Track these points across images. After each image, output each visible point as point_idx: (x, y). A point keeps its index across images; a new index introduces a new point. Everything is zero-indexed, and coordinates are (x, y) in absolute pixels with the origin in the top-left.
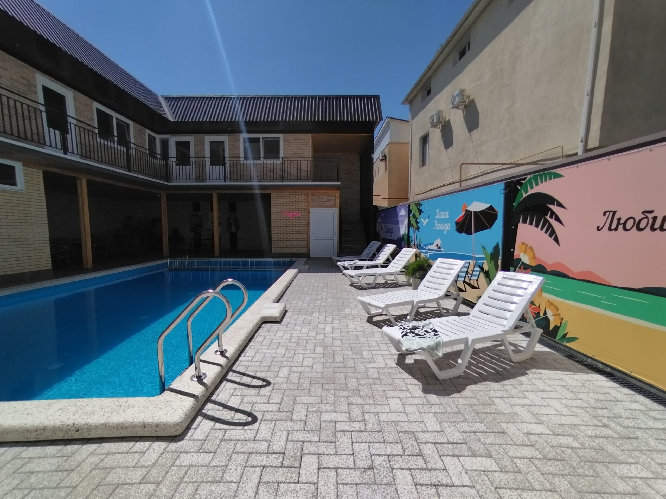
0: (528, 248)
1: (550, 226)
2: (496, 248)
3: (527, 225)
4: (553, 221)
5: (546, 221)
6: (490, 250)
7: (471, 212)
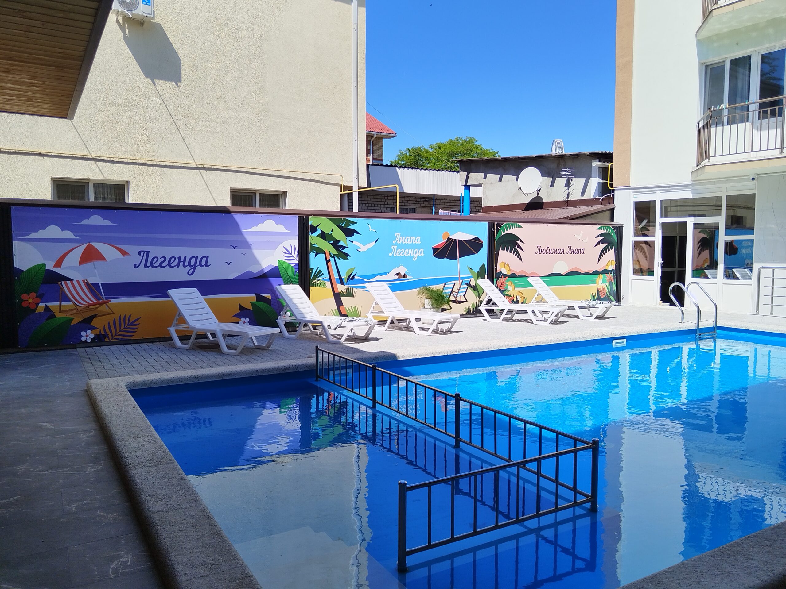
0: (505, 265)
1: (518, 252)
2: (483, 267)
3: (505, 251)
5: (516, 249)
6: (477, 268)
7: (455, 240)
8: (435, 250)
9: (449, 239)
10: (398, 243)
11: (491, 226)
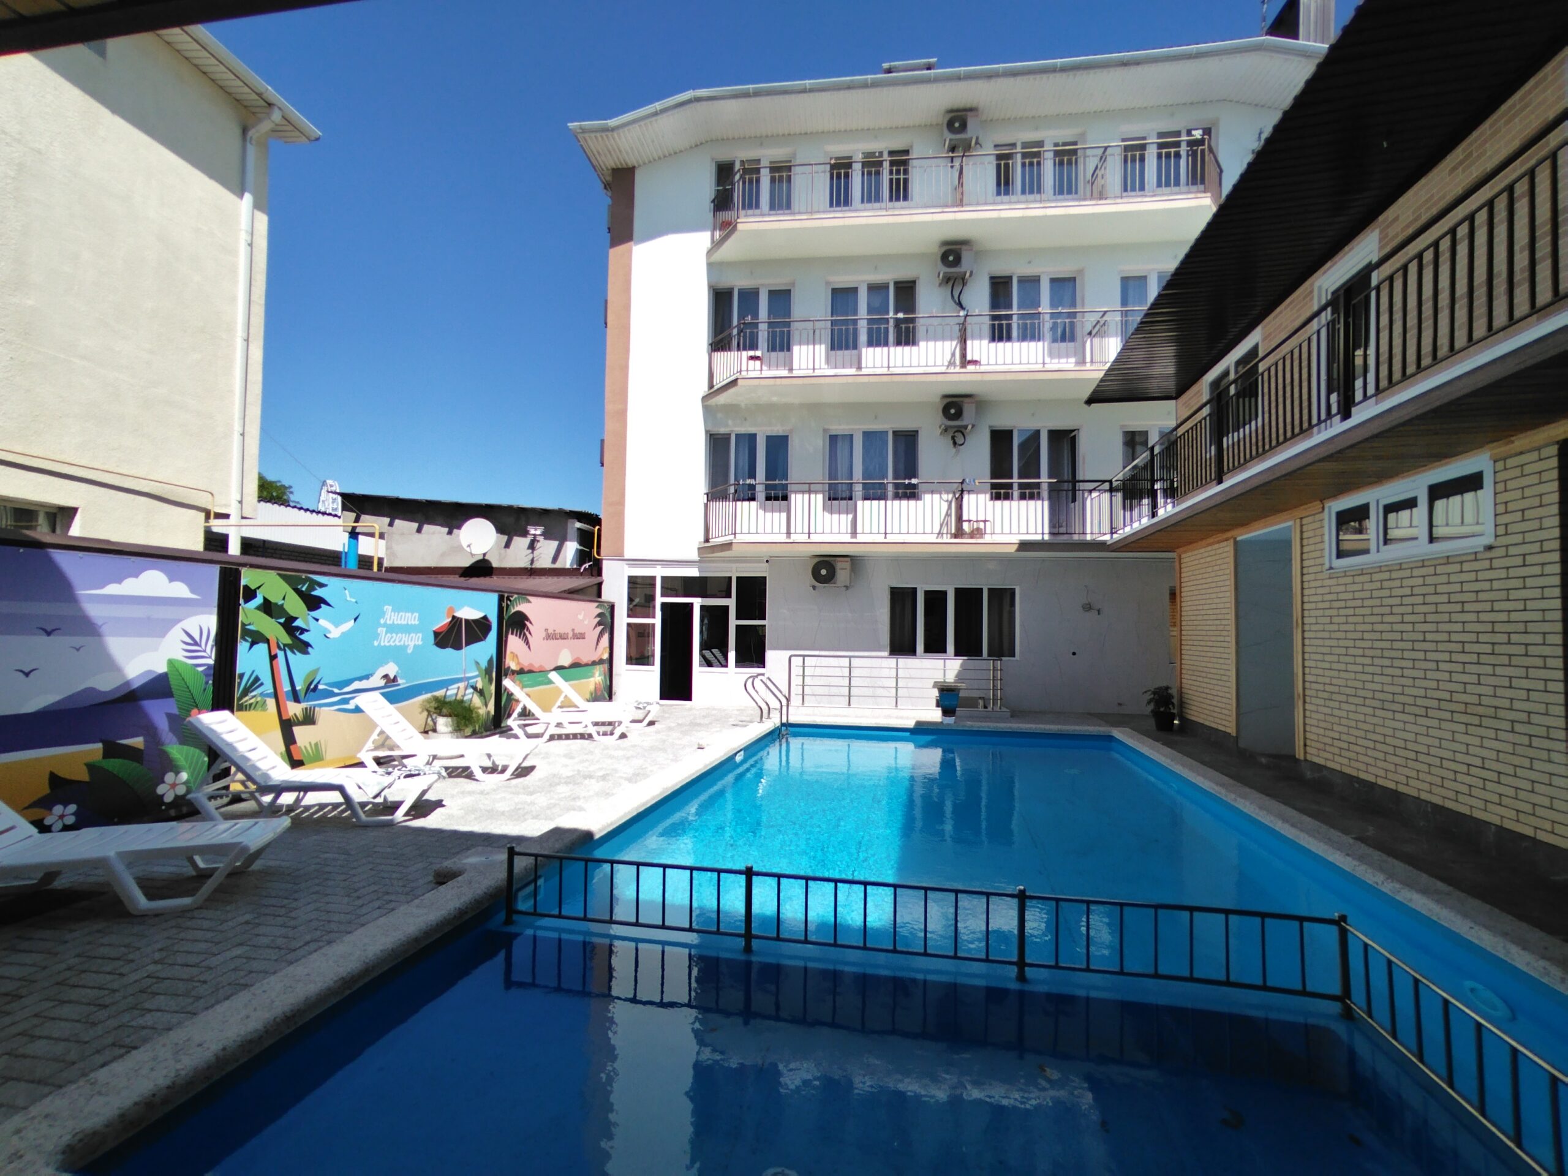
0: (515, 656)
1: (527, 638)
2: (490, 661)
3: (514, 636)
4: (527, 633)
5: (525, 634)
6: (484, 664)
7: (461, 619)
8: (436, 634)
9: (454, 617)
10: (388, 622)
11: (501, 599)
